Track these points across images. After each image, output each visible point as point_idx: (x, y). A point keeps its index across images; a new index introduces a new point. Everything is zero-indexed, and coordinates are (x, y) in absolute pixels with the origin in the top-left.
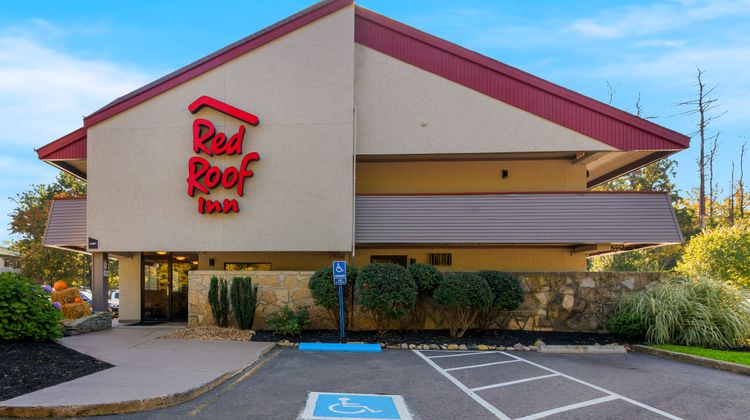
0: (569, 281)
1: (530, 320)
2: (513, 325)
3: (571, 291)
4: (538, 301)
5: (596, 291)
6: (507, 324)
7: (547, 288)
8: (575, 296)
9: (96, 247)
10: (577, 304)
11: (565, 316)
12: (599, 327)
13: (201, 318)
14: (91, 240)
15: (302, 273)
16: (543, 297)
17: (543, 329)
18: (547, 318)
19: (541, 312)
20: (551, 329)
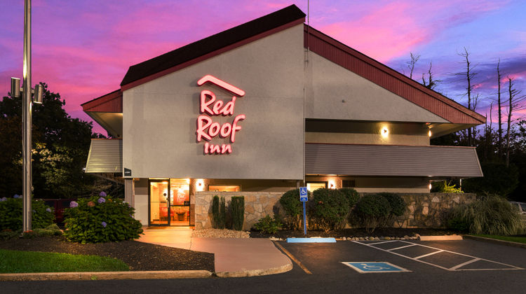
0: (426, 198)
1: (405, 222)
2: (396, 225)
3: (427, 205)
4: (409, 210)
5: (440, 204)
6: (393, 224)
7: (414, 203)
8: (429, 207)
9: (130, 175)
10: (430, 212)
11: (424, 219)
12: (442, 225)
13: (204, 223)
14: (126, 170)
15: (271, 193)
16: (412, 208)
17: (412, 227)
18: (414, 220)
19: (412, 217)
20: (416, 227)
